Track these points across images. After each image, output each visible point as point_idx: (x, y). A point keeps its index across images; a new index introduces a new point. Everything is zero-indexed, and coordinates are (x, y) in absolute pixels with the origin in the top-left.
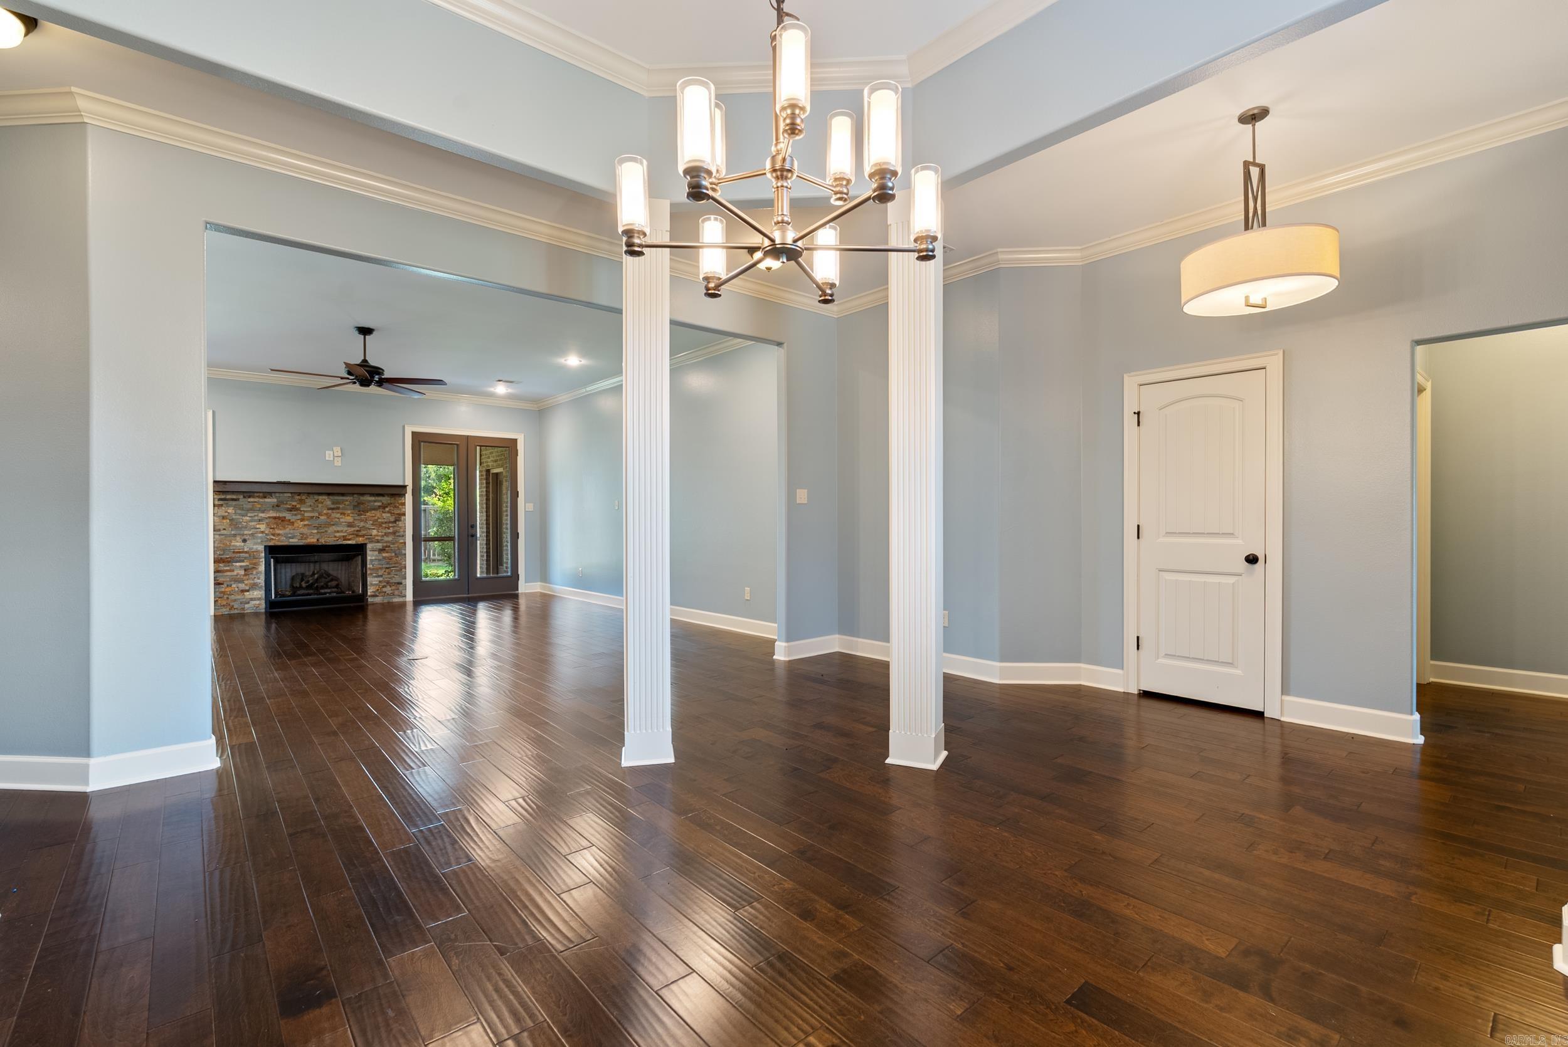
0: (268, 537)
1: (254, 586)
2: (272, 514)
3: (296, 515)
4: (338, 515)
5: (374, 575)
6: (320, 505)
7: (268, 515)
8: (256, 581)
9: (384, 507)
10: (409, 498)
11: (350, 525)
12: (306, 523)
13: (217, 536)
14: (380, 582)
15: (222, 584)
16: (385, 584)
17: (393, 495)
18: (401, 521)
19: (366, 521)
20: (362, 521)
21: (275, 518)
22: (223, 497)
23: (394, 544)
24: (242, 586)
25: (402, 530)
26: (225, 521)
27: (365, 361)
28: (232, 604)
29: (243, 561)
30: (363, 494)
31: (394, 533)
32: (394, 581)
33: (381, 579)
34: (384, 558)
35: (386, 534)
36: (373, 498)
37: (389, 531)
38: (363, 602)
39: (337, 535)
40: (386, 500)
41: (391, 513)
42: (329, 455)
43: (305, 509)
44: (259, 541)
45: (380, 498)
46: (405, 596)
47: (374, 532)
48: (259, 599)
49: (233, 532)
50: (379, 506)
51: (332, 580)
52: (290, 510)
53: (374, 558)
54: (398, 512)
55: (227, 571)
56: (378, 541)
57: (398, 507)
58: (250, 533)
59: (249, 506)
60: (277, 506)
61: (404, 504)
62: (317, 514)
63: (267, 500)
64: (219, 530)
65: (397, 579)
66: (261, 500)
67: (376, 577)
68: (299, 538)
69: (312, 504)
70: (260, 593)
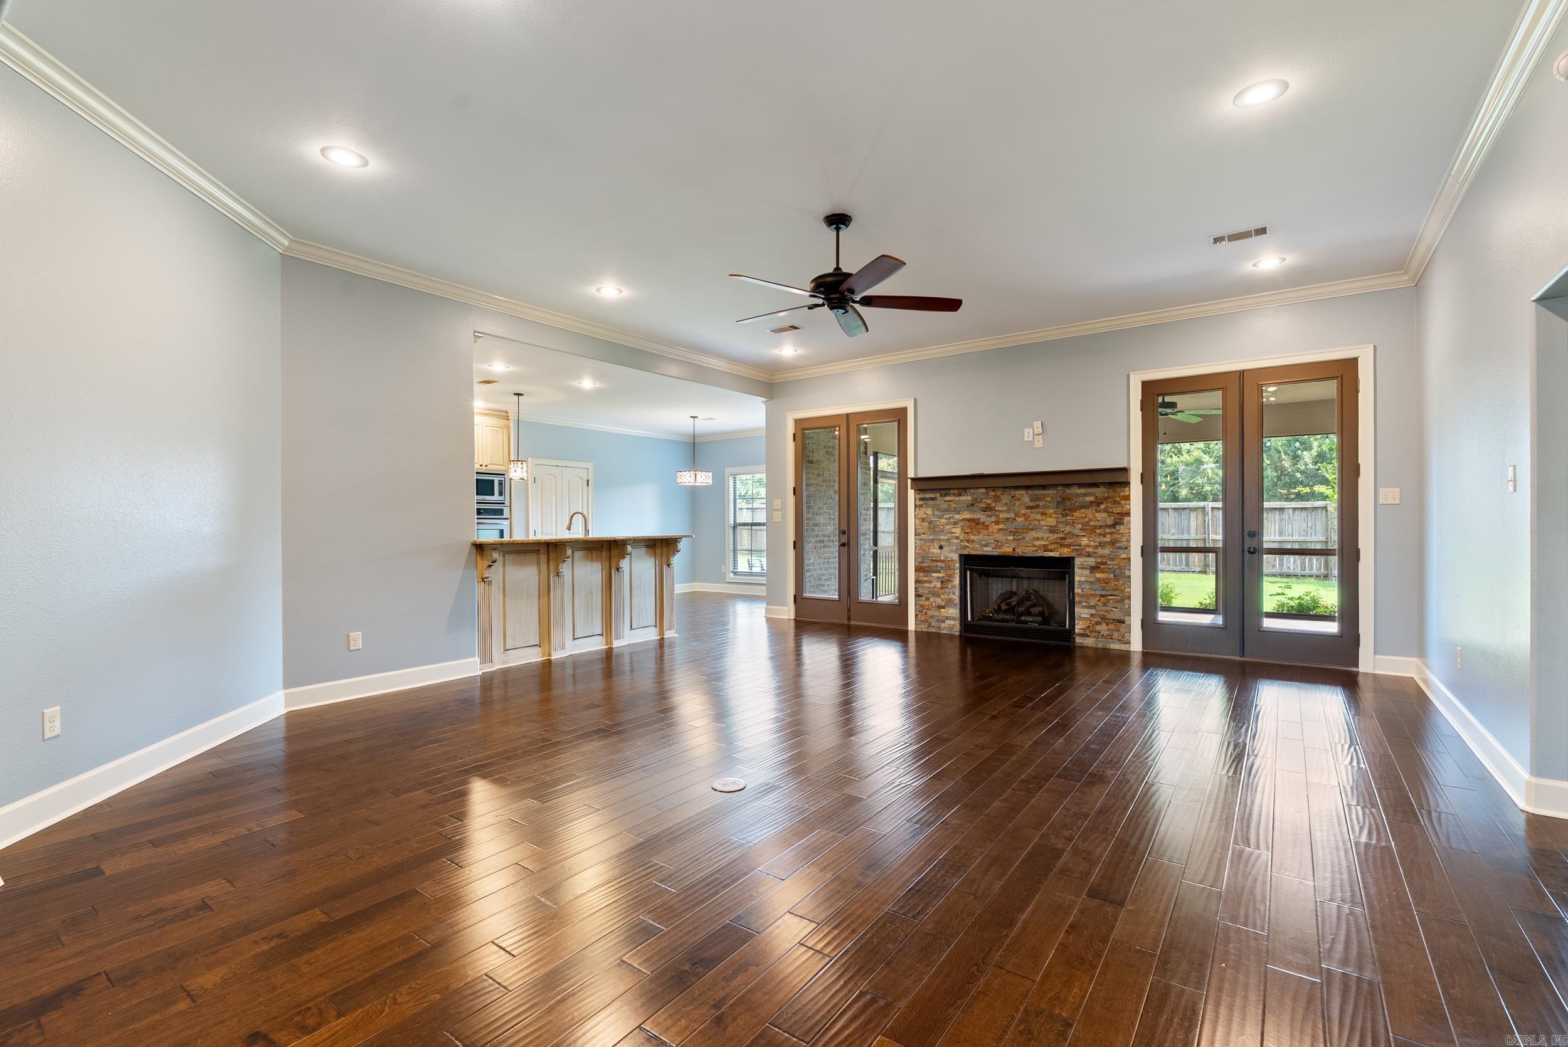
0: (962, 544)
1: (949, 603)
2: (967, 515)
3: (990, 516)
4: (1039, 517)
5: (1084, 604)
6: (1017, 503)
7: (963, 517)
8: (951, 596)
9: (1097, 503)
10: (1136, 490)
11: (1053, 530)
12: (1001, 526)
13: (918, 541)
14: (1092, 615)
15: (921, 596)
16: (1098, 619)
17: (1112, 485)
18: (1123, 524)
19: (1073, 524)
20: (1067, 524)
21: (969, 520)
22: (923, 496)
23: (1112, 559)
24: (939, 601)
25: (1124, 539)
26: (924, 524)
27: (838, 268)
28: (930, 620)
29: (939, 572)
30: (1069, 486)
31: (1113, 543)
32: (1112, 616)
33: (1093, 611)
34: (1098, 580)
35: (1102, 545)
36: (1083, 491)
37: (1107, 540)
38: (1070, 641)
39: (1037, 543)
40: (1100, 492)
41: (1109, 512)
42: (1028, 435)
43: (1000, 509)
44: (954, 548)
45: (1092, 490)
46: (1129, 643)
47: (1085, 541)
48: (954, 619)
49: (931, 537)
50: (1092, 502)
51: (1034, 605)
52: (984, 510)
53: (1083, 579)
54: (1119, 510)
55: (926, 582)
56: (1089, 555)
57: (1119, 503)
58: (946, 538)
59: (945, 506)
60: (972, 505)
61: (1128, 498)
62: (1012, 515)
63: (962, 498)
64: (920, 534)
65: (1116, 614)
66: (957, 499)
67: (1087, 607)
68: (994, 545)
69: (1008, 502)
70: (954, 612)
